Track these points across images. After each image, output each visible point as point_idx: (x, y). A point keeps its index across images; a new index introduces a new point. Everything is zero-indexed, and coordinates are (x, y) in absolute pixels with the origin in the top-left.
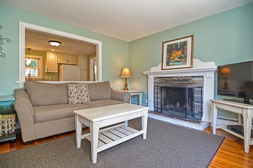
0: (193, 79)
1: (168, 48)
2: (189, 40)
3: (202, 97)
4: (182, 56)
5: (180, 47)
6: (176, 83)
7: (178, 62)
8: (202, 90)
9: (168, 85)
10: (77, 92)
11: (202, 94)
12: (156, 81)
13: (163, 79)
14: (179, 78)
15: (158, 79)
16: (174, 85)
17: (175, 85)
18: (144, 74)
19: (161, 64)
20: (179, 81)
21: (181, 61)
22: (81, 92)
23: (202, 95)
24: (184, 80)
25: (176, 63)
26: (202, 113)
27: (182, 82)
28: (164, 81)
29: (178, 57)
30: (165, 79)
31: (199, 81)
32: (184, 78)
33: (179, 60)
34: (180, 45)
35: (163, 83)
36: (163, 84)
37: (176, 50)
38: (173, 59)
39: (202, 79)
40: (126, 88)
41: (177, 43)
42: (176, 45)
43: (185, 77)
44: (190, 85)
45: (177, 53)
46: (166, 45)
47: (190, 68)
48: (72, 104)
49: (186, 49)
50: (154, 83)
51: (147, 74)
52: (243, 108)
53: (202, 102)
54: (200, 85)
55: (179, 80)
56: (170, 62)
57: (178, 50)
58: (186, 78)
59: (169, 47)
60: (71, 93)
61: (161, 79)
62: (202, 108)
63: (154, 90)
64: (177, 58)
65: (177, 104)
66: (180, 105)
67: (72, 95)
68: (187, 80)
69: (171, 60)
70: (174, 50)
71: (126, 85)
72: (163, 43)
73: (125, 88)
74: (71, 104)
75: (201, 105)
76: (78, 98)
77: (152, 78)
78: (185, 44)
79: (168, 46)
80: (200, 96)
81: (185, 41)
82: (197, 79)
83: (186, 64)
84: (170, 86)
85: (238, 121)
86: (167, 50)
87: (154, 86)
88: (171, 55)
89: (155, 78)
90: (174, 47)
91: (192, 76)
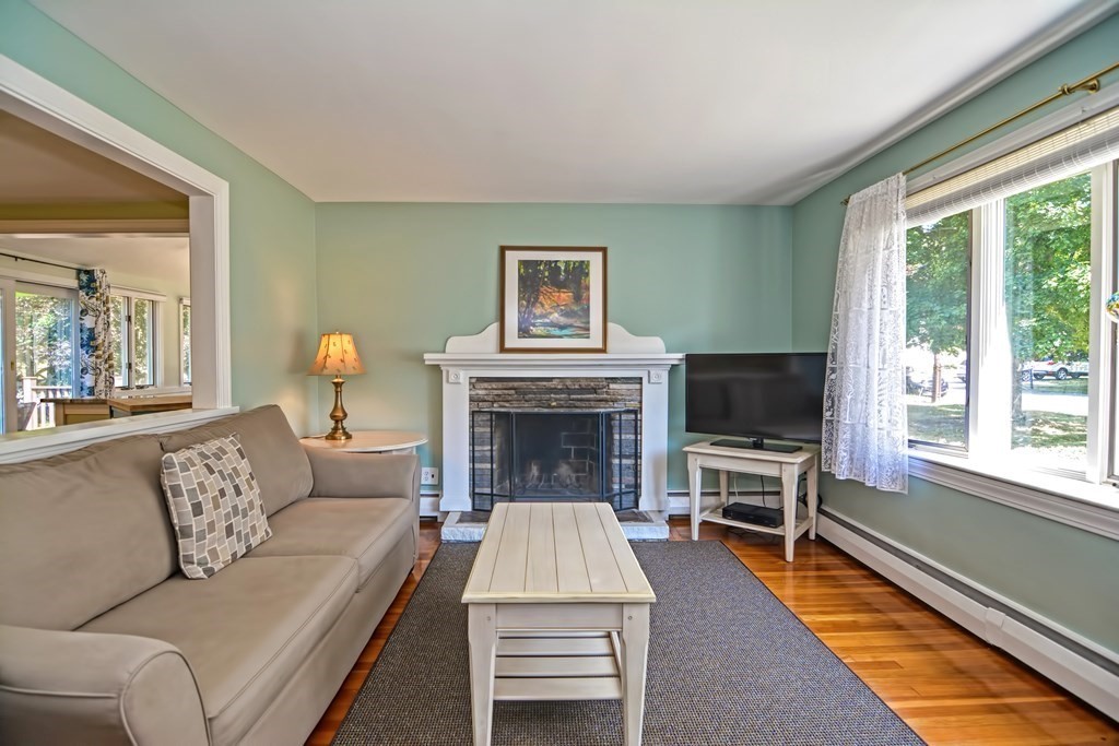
0: (611, 386)
1: (522, 270)
2: (595, 259)
3: (636, 440)
4: (576, 309)
5: (567, 279)
6: (556, 400)
7: (562, 328)
8: (636, 420)
9: (528, 408)
10: (222, 493)
11: (637, 430)
12: (481, 392)
13: (511, 384)
14: (569, 383)
15: (486, 385)
16: (549, 407)
17: (554, 407)
18: (427, 363)
19: (494, 327)
20: (568, 391)
21: (571, 326)
22: (238, 492)
23: (636, 434)
24: (582, 390)
25: (558, 332)
26: (637, 486)
27: (579, 396)
28: (513, 392)
29: (562, 310)
30: (516, 384)
31: (629, 393)
32: (584, 384)
33: (563, 320)
34: (565, 271)
35: (508, 401)
36: (507, 405)
37: (553, 285)
38: (543, 316)
39: (638, 386)
40: (338, 429)
41: (556, 262)
42: (553, 267)
43: (587, 379)
44: (602, 404)
45: (559, 297)
46: (513, 259)
47: (603, 351)
48: (210, 572)
49: (588, 288)
50: (472, 400)
51: (438, 365)
52: (781, 463)
53: (637, 456)
54: (633, 405)
55: (570, 388)
56: (534, 325)
57: (560, 286)
58: (592, 384)
59: (526, 268)
60: (198, 509)
61: (500, 385)
62: (637, 473)
63: (472, 427)
64: (556, 315)
65: (530, 470)
66: (541, 470)
67: (205, 519)
68: (595, 390)
69: (535, 317)
70: (545, 283)
71: (340, 414)
72: (503, 250)
73: (335, 429)
74: (202, 574)
75: (636, 464)
76: (229, 530)
77: (461, 380)
78: (581, 270)
79: (524, 264)
80: (633, 437)
81: (583, 262)
82: (624, 386)
83: (588, 337)
84: (536, 410)
85: (718, 494)
86: (521, 278)
87: (473, 413)
88: (537, 299)
89: (474, 380)
90: (547, 274)
91: (606, 378)
